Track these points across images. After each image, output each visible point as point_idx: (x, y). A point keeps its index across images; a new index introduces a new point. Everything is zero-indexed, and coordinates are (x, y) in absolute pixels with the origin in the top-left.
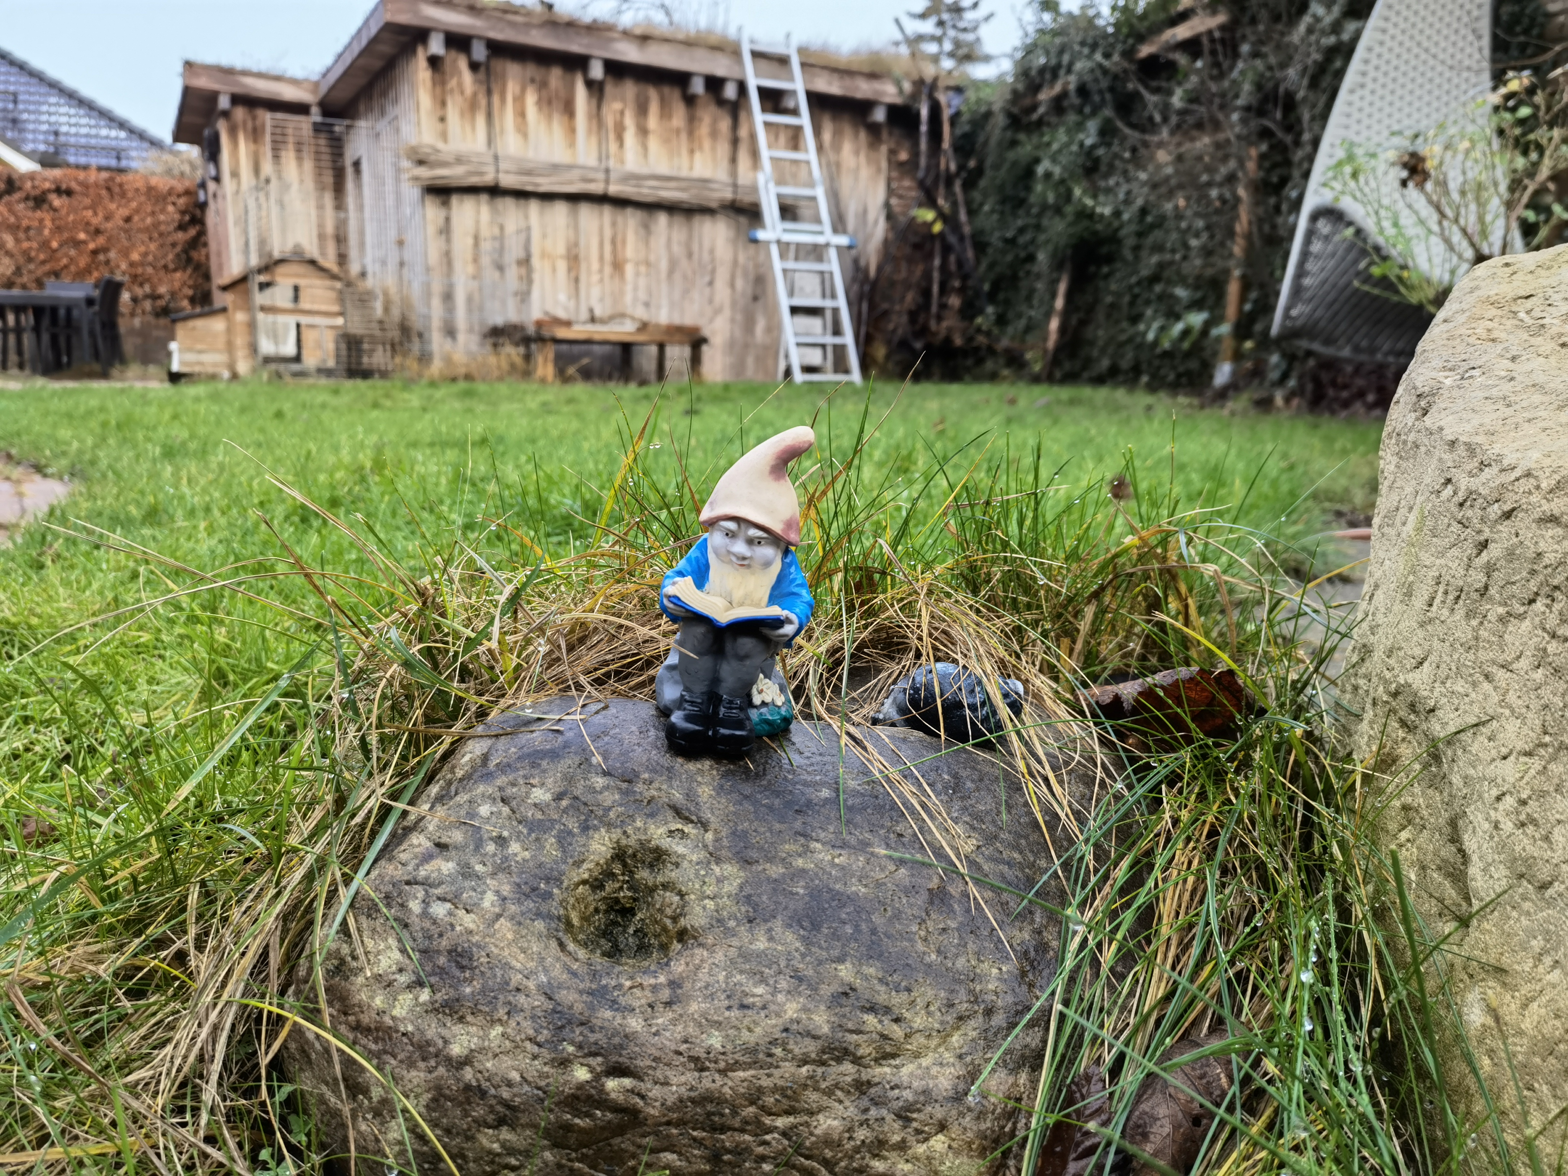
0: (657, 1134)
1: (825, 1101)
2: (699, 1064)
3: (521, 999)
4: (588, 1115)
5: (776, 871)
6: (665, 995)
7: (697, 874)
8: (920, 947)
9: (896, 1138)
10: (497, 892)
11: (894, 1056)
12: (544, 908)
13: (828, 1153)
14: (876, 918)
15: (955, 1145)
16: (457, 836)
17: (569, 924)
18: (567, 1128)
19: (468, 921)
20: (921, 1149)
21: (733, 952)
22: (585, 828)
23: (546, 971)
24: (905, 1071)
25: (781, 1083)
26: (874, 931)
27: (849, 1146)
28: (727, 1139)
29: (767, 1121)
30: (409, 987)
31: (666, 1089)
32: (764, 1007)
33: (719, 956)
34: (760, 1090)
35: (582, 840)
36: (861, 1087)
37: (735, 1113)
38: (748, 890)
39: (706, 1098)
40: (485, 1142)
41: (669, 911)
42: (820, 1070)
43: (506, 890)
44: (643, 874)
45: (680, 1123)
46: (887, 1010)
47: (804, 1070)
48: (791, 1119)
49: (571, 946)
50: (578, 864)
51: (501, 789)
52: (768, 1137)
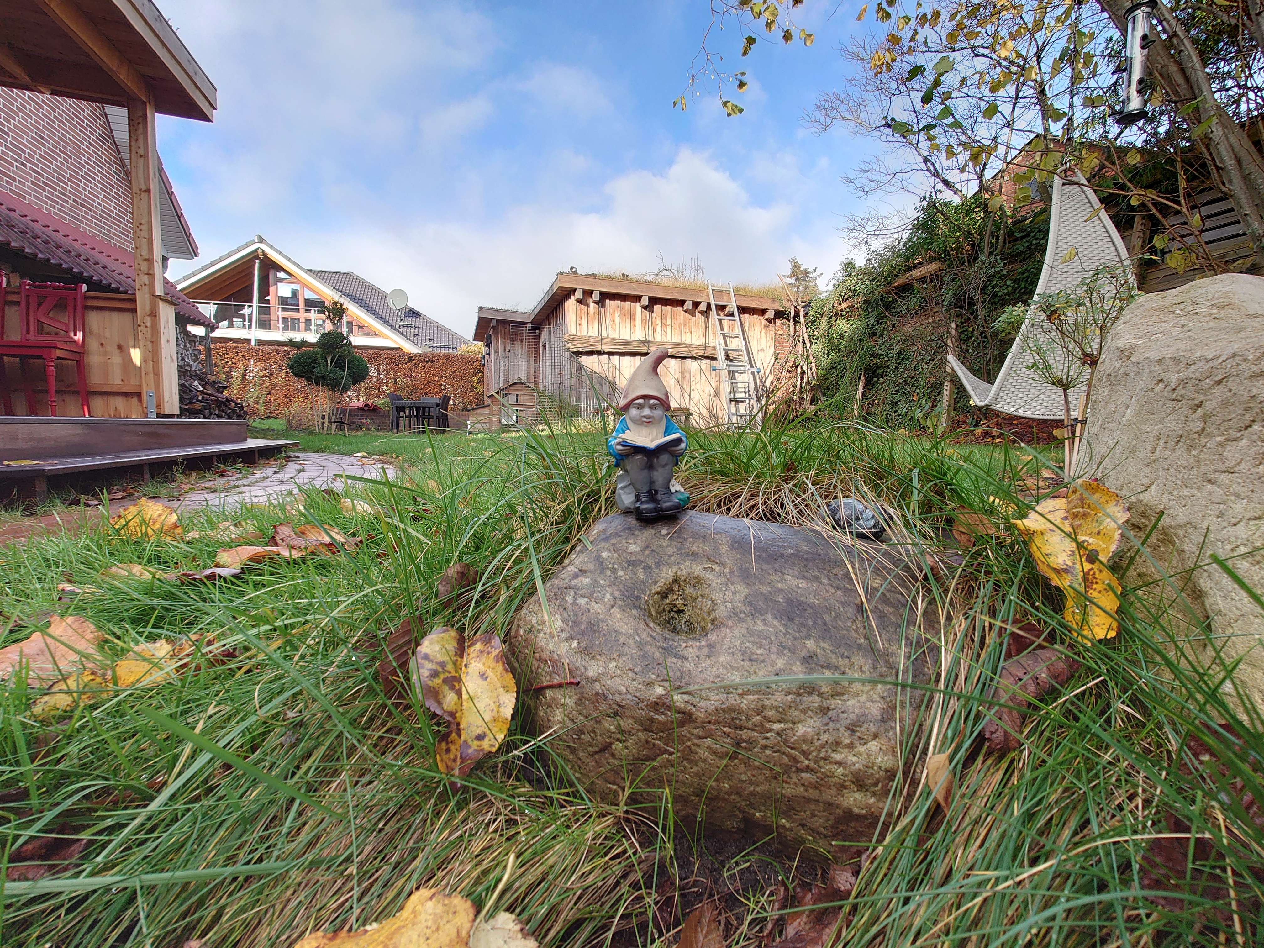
0: (703, 727)
1: (802, 717)
2: (727, 689)
3: (626, 649)
4: (663, 713)
5: (765, 589)
6: (706, 651)
7: (721, 590)
8: (854, 635)
9: (847, 741)
10: (612, 594)
11: (843, 694)
12: (637, 604)
13: (804, 747)
14: (826, 617)
15: (884, 748)
16: (591, 566)
17: (650, 615)
18: (652, 720)
19: (596, 607)
20: (862, 749)
21: (744, 631)
22: (658, 565)
23: (638, 635)
24: (849, 703)
25: (775, 704)
26: (825, 624)
27: (817, 744)
28: (745, 734)
29: (768, 725)
30: (567, 640)
31: (708, 702)
32: (763, 661)
33: (736, 633)
34: (764, 707)
35: (657, 571)
36: (825, 710)
37: (748, 719)
38: (750, 598)
39: (731, 709)
40: (607, 725)
41: (705, 609)
42: (798, 699)
43: (617, 594)
44: (689, 591)
45: (717, 722)
46: (837, 668)
47: (789, 697)
48: (782, 725)
49: (652, 625)
50: (655, 583)
51: (613, 544)
52: (768, 735)
